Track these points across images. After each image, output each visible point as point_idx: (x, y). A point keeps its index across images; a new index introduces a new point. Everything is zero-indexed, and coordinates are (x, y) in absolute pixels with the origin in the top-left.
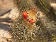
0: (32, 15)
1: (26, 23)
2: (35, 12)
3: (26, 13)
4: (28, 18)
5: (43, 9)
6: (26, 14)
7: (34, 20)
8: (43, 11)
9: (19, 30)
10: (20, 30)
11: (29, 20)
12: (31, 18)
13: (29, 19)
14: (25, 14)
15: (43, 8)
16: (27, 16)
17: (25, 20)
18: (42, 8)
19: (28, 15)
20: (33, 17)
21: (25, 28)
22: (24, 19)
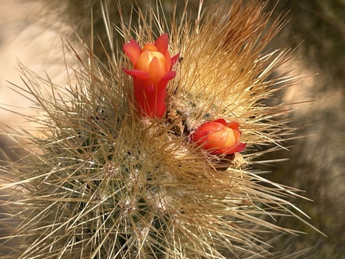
0: (218, 80)
1: (162, 159)
2: (249, 47)
3: (159, 55)
4: (181, 104)
5: (316, 36)
6: (161, 65)
7: (235, 126)
8: (320, 47)
9: (89, 231)
10: (100, 227)
11: (193, 124)
12: (212, 106)
13: (188, 110)
14: (152, 59)
15: (320, 23)
16: (170, 85)
17: (147, 122)
18: (307, 24)
19: (180, 70)
20: (225, 95)
21: (144, 208)
22: (139, 114)
